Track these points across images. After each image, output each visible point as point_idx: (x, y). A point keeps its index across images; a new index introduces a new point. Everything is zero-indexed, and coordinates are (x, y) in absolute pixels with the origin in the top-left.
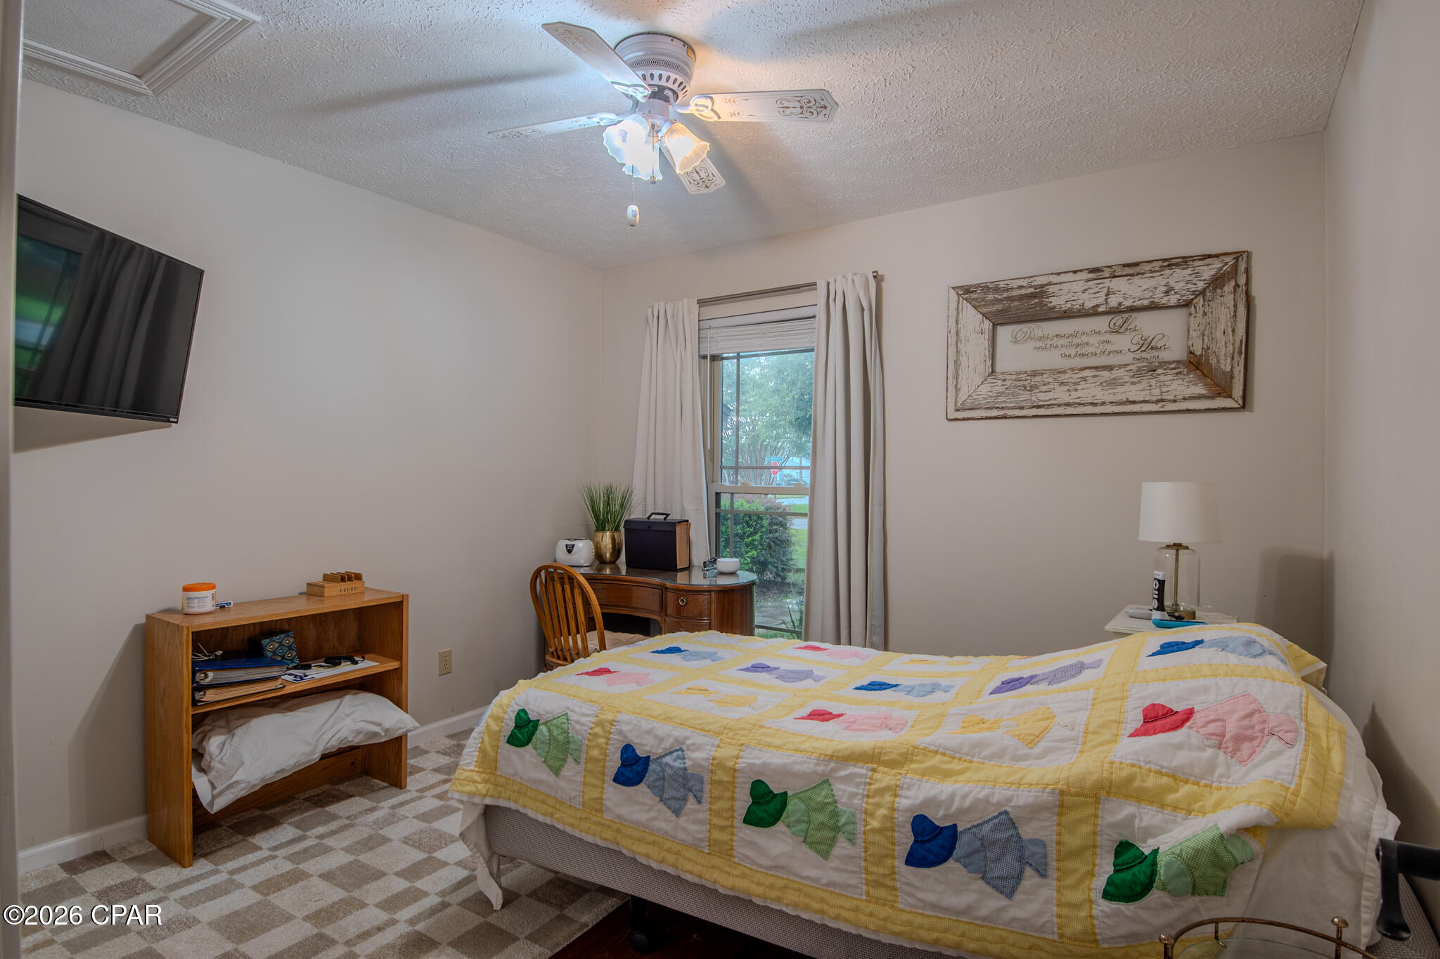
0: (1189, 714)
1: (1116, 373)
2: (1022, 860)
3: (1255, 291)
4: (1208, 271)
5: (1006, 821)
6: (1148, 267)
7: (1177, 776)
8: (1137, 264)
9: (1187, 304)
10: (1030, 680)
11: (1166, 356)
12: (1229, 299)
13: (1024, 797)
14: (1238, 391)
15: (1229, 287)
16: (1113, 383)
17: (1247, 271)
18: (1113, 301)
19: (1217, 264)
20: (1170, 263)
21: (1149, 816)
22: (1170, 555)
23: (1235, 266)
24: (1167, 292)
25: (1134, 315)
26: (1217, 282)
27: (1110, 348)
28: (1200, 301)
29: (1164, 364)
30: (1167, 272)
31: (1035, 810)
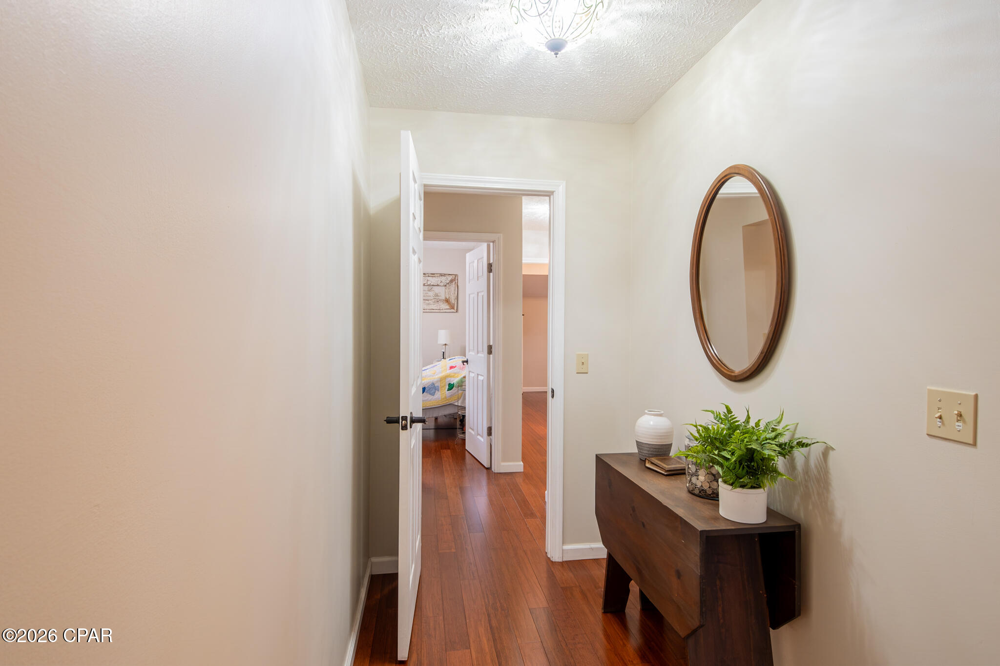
0: (456, 366)
1: (430, 302)
2: (435, 389)
3: (459, 285)
4: (450, 278)
5: (433, 384)
6: (437, 275)
7: (455, 373)
8: (434, 274)
9: (445, 286)
10: (427, 369)
11: (440, 298)
12: (454, 286)
13: (436, 380)
14: (456, 308)
15: (454, 283)
16: (429, 304)
17: (457, 280)
18: (429, 283)
19: (451, 277)
20: (442, 275)
21: (452, 379)
22: (444, 347)
23: (455, 278)
24: (441, 282)
25: (433, 287)
26: (451, 281)
27: (428, 295)
28: (448, 285)
29: (440, 300)
30: (441, 277)
31: (437, 381)
